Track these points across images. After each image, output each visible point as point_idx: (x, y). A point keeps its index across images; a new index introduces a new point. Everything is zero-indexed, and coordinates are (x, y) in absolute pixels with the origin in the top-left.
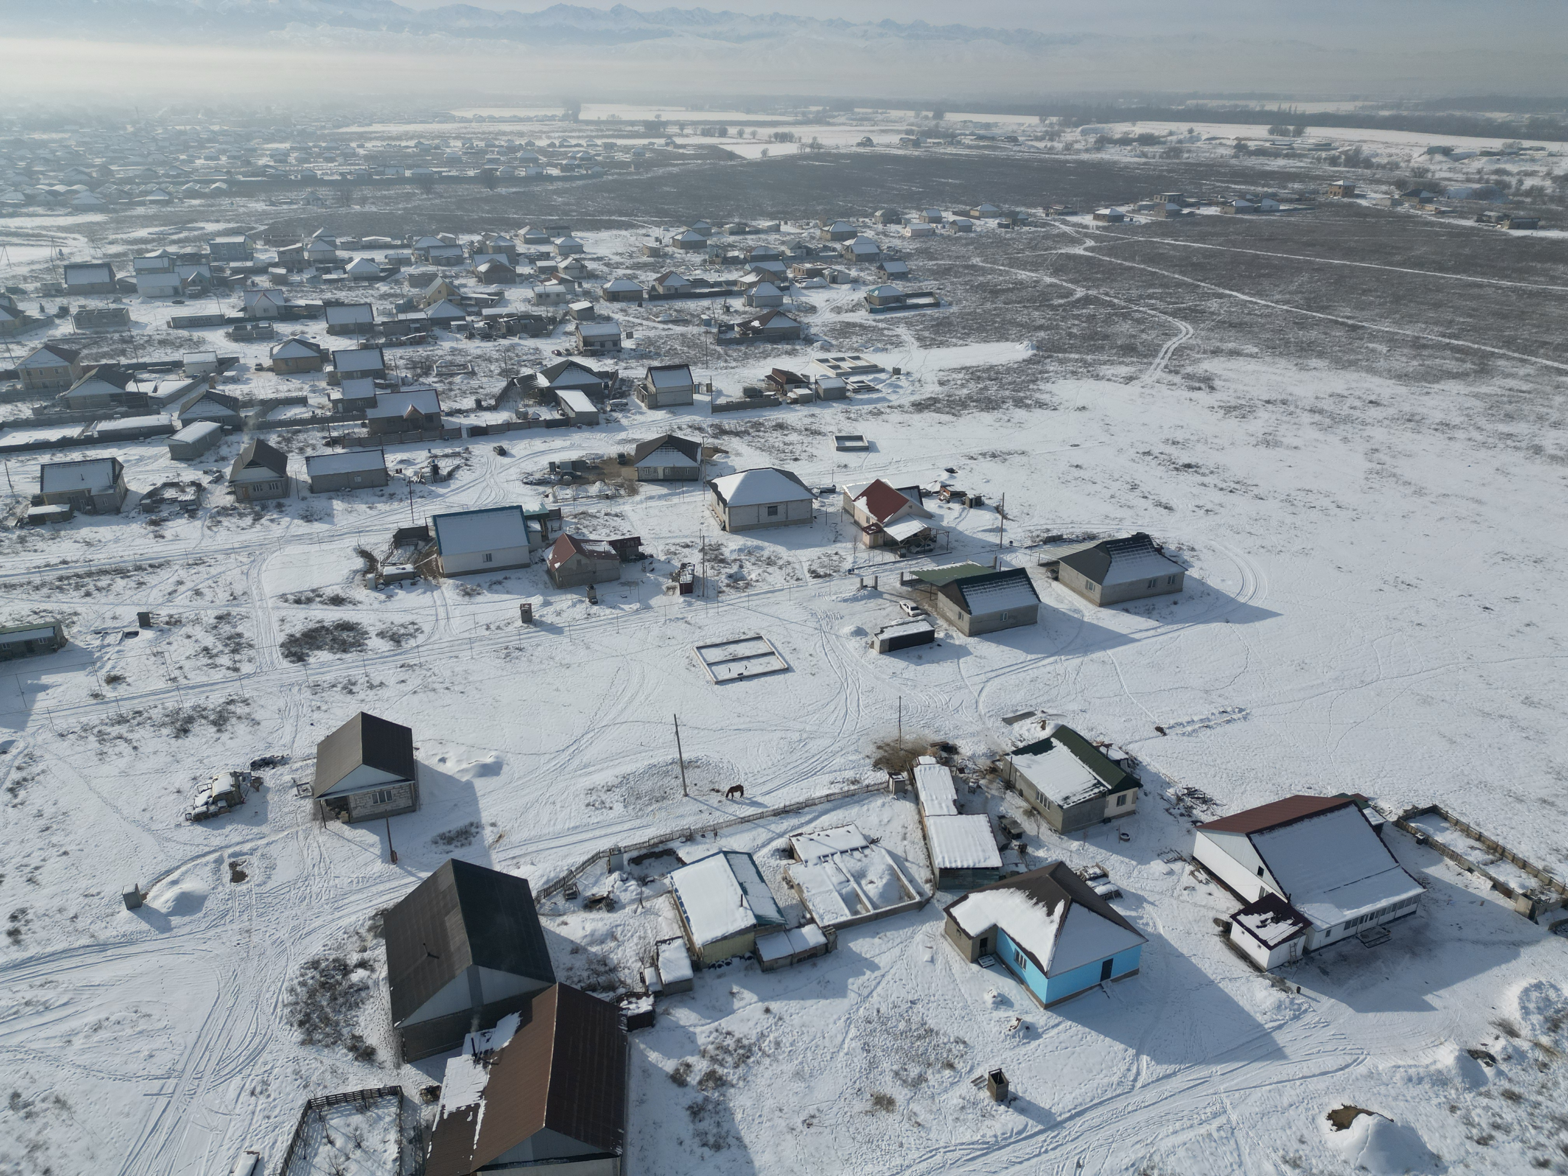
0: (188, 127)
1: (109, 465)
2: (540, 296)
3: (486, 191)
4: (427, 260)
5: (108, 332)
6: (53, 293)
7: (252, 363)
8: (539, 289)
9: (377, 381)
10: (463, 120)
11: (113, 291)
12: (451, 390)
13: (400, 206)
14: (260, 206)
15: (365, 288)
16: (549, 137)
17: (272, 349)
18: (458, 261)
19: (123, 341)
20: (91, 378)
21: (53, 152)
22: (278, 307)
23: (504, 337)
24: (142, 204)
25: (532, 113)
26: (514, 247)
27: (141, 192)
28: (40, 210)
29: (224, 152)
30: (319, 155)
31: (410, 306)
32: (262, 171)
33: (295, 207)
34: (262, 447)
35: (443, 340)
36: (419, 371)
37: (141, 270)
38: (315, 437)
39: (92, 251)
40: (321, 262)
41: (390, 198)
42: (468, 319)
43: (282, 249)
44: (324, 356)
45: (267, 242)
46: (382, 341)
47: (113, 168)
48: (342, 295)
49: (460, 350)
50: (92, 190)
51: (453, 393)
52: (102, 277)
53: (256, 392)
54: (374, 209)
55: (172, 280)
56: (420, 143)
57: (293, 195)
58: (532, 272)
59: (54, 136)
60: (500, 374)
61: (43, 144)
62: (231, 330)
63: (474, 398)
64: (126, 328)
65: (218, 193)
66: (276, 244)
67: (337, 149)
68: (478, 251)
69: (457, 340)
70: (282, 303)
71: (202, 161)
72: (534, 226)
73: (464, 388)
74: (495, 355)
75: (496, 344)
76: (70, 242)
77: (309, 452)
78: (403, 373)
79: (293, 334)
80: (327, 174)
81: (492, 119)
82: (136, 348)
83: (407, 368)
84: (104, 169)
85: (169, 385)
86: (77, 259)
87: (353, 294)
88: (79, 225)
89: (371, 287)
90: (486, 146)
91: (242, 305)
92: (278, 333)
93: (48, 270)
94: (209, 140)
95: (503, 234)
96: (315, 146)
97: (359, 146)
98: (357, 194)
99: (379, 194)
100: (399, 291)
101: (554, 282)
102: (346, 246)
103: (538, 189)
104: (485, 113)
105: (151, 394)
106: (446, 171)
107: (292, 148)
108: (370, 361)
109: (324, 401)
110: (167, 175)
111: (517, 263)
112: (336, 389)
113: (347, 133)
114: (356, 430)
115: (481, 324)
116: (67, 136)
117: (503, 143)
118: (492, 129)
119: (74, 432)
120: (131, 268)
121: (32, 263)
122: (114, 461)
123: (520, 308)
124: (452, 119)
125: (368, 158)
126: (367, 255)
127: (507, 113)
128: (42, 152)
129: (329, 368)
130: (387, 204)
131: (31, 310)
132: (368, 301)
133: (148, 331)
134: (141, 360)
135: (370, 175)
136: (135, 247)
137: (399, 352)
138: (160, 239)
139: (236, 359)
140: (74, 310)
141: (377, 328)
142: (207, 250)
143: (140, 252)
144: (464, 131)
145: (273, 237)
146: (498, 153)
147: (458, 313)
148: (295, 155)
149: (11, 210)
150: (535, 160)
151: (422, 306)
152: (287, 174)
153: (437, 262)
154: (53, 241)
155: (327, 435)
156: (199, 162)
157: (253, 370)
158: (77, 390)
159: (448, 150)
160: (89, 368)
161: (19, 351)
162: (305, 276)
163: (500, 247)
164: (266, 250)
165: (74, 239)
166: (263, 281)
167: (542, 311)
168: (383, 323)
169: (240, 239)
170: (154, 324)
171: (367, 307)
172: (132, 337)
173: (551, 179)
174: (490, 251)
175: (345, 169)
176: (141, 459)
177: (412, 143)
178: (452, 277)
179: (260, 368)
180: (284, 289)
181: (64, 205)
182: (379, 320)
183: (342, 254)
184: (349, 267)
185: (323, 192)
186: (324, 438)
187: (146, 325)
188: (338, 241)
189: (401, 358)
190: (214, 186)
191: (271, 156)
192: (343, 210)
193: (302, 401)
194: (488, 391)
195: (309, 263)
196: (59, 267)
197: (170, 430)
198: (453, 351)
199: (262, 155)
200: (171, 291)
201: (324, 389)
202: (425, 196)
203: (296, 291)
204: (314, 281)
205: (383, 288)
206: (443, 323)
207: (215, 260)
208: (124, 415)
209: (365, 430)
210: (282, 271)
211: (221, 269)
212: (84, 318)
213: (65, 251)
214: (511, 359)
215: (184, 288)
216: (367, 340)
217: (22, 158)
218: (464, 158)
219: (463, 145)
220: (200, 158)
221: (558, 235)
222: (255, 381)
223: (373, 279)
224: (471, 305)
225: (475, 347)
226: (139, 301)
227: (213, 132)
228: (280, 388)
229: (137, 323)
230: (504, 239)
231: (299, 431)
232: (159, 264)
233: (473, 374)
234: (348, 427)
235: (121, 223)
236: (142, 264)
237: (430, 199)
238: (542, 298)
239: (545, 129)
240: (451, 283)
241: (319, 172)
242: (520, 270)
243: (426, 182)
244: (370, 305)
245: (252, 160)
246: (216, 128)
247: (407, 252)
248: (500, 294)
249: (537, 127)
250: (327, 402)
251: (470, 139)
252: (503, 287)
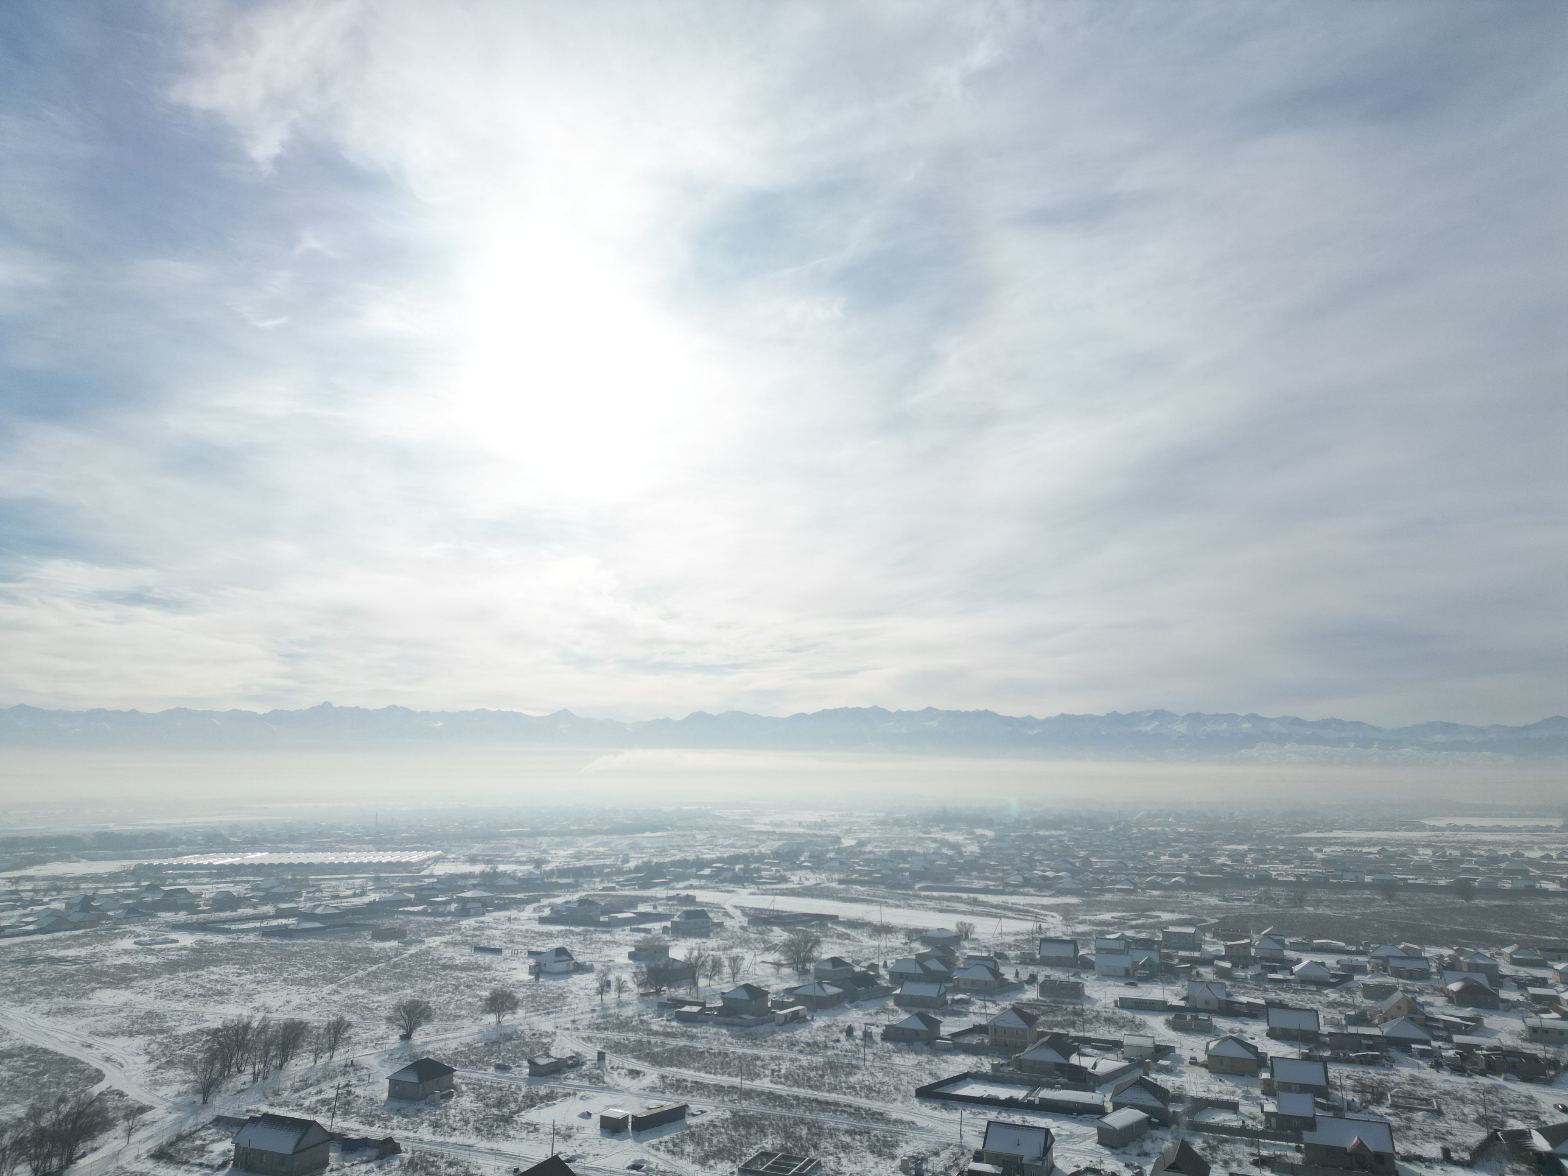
0: (1159, 829)
1: (1043, 1135)
2: (1534, 1030)
3: (1460, 902)
4: (1385, 970)
5: (1064, 1003)
6: (1028, 961)
7: (1187, 1055)
8: (1533, 1021)
9: (1318, 1100)
10: (1434, 828)
11: (1074, 966)
12: (1409, 1128)
13: (1358, 911)
14: (1213, 901)
15: (1312, 992)
16: (1543, 849)
17: (1208, 1043)
18: (1424, 975)
19: (1076, 1013)
20: (1043, 1044)
21: (1051, 845)
22: (1219, 1001)
23: (1483, 1074)
24: (1111, 891)
25: (1520, 823)
26: (1496, 967)
27: (1112, 881)
28: (1032, 891)
29: (1186, 850)
30: (1275, 857)
31: (1361, 1019)
32: (1219, 869)
33: (1247, 904)
34: (1185, 1148)
35: (1401, 1064)
36: (1369, 1097)
37: (1101, 949)
38: (1242, 1151)
39: (1064, 929)
40: (1267, 960)
41: (1347, 902)
42: (1435, 1044)
43: (1229, 943)
44: (1261, 1061)
45: (1216, 935)
46: (1327, 1054)
47: (1093, 859)
48: (1287, 997)
49: (1423, 1081)
50: (1073, 877)
51: (1411, 1133)
52: (1068, 951)
53: (1187, 1087)
54: (1328, 912)
55: (1125, 962)
56: (1383, 850)
57: (1246, 893)
58: (1521, 999)
59: (1054, 833)
60: (1477, 1121)
61: (1045, 839)
62: (1171, 1018)
63: (1439, 1145)
64: (1079, 1001)
65: (1177, 886)
66: (1225, 938)
67: (1295, 852)
68: (1451, 966)
69: (1419, 1067)
70: (1223, 997)
71: (1166, 858)
72: (1523, 945)
73: (1427, 1129)
74: (1470, 1095)
75: (1471, 1080)
76: (1049, 919)
77: (1234, 1168)
78: (1350, 1096)
79: (1231, 1031)
80: (1282, 875)
81: (1469, 828)
82: (1084, 1022)
83: (1355, 1091)
84: (1086, 861)
85: (1107, 1064)
86: (1052, 934)
87: (1299, 997)
88: (1058, 905)
89: (1319, 992)
90: (1462, 855)
91: (1185, 993)
92: (1216, 1028)
93: (1028, 940)
94: (1175, 840)
95: (1481, 950)
96: (1272, 849)
97: (1317, 851)
98: (1310, 896)
99: (1334, 897)
100: (1350, 1001)
101: (1555, 1015)
102: (1295, 947)
103: (1529, 903)
104: (1461, 822)
105: (1090, 1070)
106: (1411, 879)
107: (1250, 850)
108: (1311, 1075)
109: (1256, 1111)
110: (1133, 868)
111: (1501, 986)
112: (1271, 1100)
113: (1306, 838)
114: (1289, 1154)
115: (1451, 1053)
116: (1063, 833)
117: (1482, 853)
118: (1469, 838)
119: (1019, 1094)
120: (1093, 947)
121: (1017, 934)
122: (1047, 1131)
123: (1508, 1041)
124: (1423, 828)
125: (1323, 861)
126: (1318, 958)
127: (1488, 822)
128: (1042, 845)
129: (1265, 1075)
130: (1343, 908)
131: (1009, 973)
132: (1315, 1007)
133: (1098, 1007)
134: (1087, 1035)
135: (1327, 878)
136: (1099, 928)
137: (1347, 1070)
138: (1120, 924)
139: (1171, 1049)
140: (1041, 979)
141: (1322, 1039)
142: (1159, 937)
143: (1102, 933)
144: (1436, 839)
145: (1223, 931)
146: (1476, 863)
147: (1421, 1034)
148: (1252, 856)
149: (1011, 889)
150: (1525, 873)
151: (1376, 1021)
152: (1242, 873)
153: (1397, 973)
154: (1037, 917)
155: (1256, 1152)
156: (1164, 858)
157: (1187, 1063)
158: (1030, 1054)
159: (1416, 858)
160: (1043, 1034)
161: (993, 1010)
162: (1250, 973)
163: (1477, 965)
164: (1214, 943)
165: (1052, 917)
166: (1207, 973)
167: (1537, 1049)
168: (1330, 1034)
169: (1191, 930)
170: (1104, 1001)
171: (1313, 1014)
172: (1083, 1010)
173: (1546, 893)
174: (1465, 968)
175: (1301, 871)
176: (1071, 1136)
177: (1374, 850)
178: (1414, 992)
179: (1194, 1062)
180: (1227, 983)
181: (1049, 888)
182: (1325, 1029)
183: (1289, 954)
184: (1296, 968)
185: (1275, 892)
186: (1253, 1155)
187: (1097, 1001)
188: (1287, 941)
189: (1348, 1077)
190: (1174, 880)
191: (1229, 856)
192: (1294, 911)
193: (1232, 1107)
194: (1459, 1139)
195: (1255, 960)
196: (1036, 939)
197: (1099, 1111)
198: (1413, 1080)
199: (1221, 855)
200: (1123, 973)
201: (1258, 1098)
202: (1386, 903)
203: (1239, 987)
204: (1259, 979)
205: (1333, 995)
206: (1403, 1045)
207: (1166, 947)
208: (1064, 1087)
209: (1299, 1156)
210: (1227, 965)
211: (1170, 957)
212: (1048, 987)
213: (1044, 926)
214: (1493, 1104)
215: (1134, 970)
216: (1310, 1050)
217: (1028, 849)
218: (1435, 867)
219: (1434, 853)
220: (1165, 855)
221: (1560, 960)
222: (1187, 1075)
223: (1321, 984)
224: (1438, 1028)
225: (1443, 1080)
226: (1094, 977)
227: (1180, 833)
228: (1212, 1087)
229: (1089, 997)
230: (1483, 956)
231: (1226, 1141)
232: (1116, 946)
233: (1438, 1113)
234: (1281, 1147)
235: (1092, 906)
236: (1102, 944)
237: (1392, 906)
238: (1537, 1034)
239: (1538, 839)
240: (1414, 999)
241: (1275, 873)
242: (1504, 994)
243: (1389, 889)
244: (1316, 1012)
245: (1211, 859)
246: (1183, 830)
247: (1362, 959)
248: (1477, 1020)
249: (1526, 837)
250: (1260, 1114)
251: (1442, 847)
252: (1481, 1012)
